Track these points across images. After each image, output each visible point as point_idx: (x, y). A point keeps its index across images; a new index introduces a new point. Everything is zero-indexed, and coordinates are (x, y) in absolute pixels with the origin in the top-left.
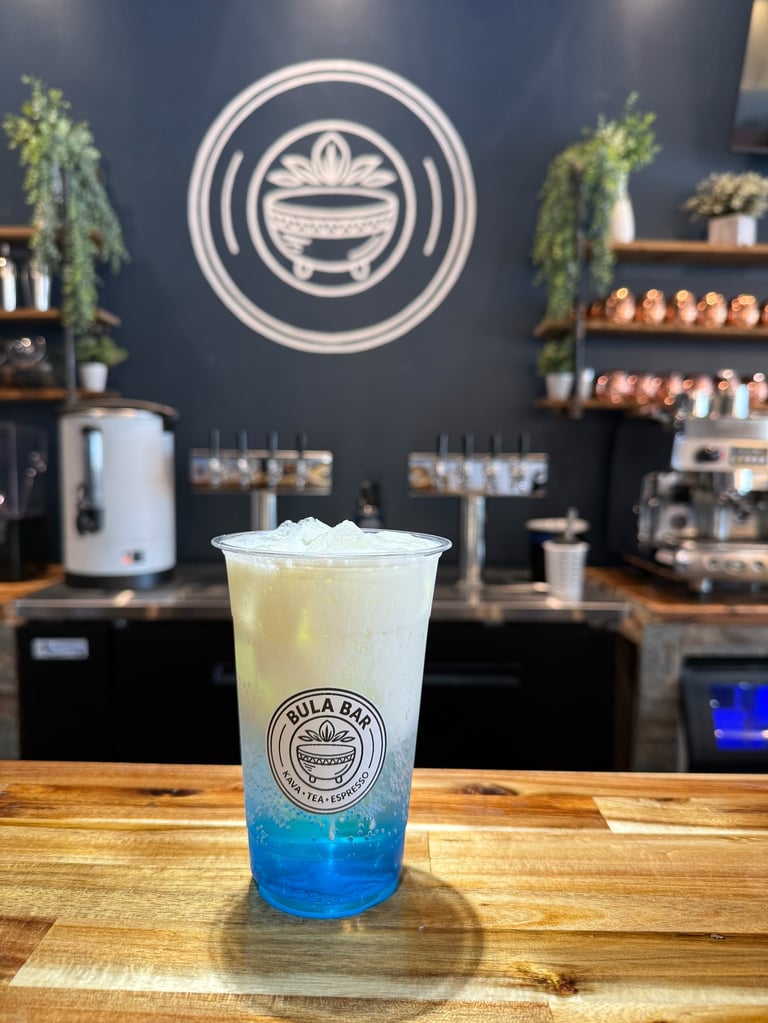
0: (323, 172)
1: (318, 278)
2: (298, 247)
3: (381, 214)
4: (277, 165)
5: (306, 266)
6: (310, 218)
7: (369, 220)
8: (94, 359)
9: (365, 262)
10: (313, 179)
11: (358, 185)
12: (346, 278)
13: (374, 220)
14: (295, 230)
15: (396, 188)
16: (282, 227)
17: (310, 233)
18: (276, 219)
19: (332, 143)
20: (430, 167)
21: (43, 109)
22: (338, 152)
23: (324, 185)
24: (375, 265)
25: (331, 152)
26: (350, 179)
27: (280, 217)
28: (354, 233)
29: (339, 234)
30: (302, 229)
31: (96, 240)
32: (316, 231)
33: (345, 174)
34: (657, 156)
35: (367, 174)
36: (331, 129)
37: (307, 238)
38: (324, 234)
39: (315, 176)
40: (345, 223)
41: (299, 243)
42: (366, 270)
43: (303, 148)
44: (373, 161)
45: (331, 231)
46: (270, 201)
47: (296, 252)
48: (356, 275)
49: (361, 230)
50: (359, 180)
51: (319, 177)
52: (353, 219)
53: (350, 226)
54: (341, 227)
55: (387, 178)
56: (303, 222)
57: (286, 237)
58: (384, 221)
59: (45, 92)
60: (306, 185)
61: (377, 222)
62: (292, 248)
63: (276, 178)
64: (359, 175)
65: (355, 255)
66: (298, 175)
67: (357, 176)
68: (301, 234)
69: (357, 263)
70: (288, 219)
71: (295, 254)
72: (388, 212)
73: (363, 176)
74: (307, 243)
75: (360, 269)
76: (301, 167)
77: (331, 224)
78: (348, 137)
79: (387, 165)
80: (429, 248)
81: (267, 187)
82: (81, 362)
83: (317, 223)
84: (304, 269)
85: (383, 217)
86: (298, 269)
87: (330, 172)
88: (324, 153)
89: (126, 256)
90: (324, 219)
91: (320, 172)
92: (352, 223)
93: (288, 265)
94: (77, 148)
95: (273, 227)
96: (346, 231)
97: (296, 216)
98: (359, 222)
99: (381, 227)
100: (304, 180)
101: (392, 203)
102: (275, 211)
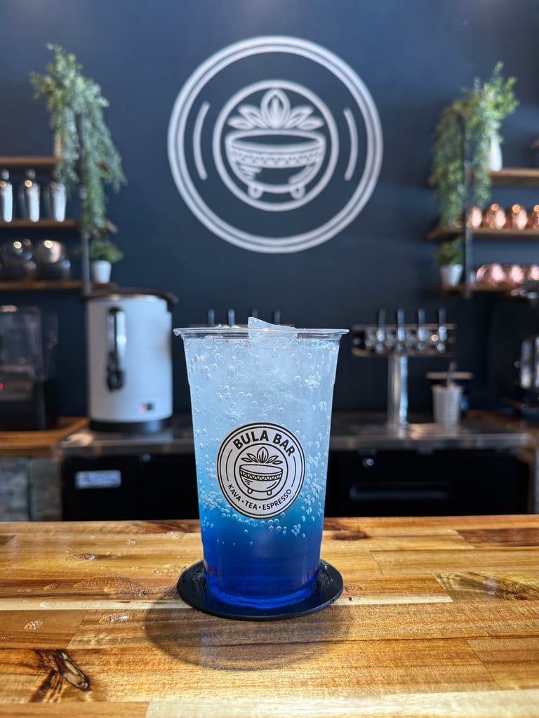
0: (269, 118)
1: (266, 197)
2: (251, 174)
3: (312, 150)
4: (235, 113)
5: (257, 188)
6: (260, 153)
7: (304, 155)
8: (103, 258)
9: (301, 185)
10: (263, 124)
11: (295, 128)
12: (287, 197)
13: (308, 154)
14: (249, 161)
15: (324, 130)
16: (239, 159)
17: (260, 163)
18: (235, 153)
19: (276, 97)
20: (348, 115)
21: (64, 68)
22: (281, 104)
23: (270, 128)
24: (309, 188)
25: (275, 104)
26: (289, 124)
27: (237, 151)
28: (293, 164)
29: (282, 165)
30: (254, 161)
31: (104, 167)
32: (265, 162)
33: (286, 120)
34: (517, 108)
35: (302, 120)
36: (275, 87)
37: (259, 168)
38: (270, 164)
39: (264, 122)
40: (287, 157)
41: (252, 171)
42: (302, 191)
43: (255, 100)
44: (307, 111)
45: (276, 162)
46: (230, 140)
47: (250, 177)
48: (295, 195)
49: (298, 161)
50: (295, 124)
51: (266, 121)
52: (292, 153)
53: (290, 159)
54: (284, 159)
55: (317, 123)
56: (255, 155)
57: (243, 167)
58: (316, 154)
59: (65, 56)
60: (257, 128)
61: (311, 155)
62: (246, 175)
63: (234, 122)
64: (296, 121)
65: (294, 180)
66: (251, 120)
67: (295, 122)
68: (254, 164)
69: (296, 186)
70: (244, 153)
71: (249, 180)
72: (318, 148)
73: (298, 122)
74: (258, 171)
75: (297, 190)
76: (253, 115)
77: (276, 157)
78: (288, 93)
79: (317, 113)
80: (349, 174)
81: (227, 129)
82: (93, 260)
83: (265, 156)
84: (256, 190)
85: (315, 152)
86: (251, 191)
87: (275, 119)
88: (270, 104)
89: (124, 180)
90: (271, 154)
91: (266, 117)
92: (292, 156)
93: (244, 188)
94: (91, 99)
95: (232, 159)
96: (287, 162)
97: (250, 151)
98: (297, 156)
99: (312, 160)
100: (255, 123)
101: (321, 142)
102: (233, 147)
